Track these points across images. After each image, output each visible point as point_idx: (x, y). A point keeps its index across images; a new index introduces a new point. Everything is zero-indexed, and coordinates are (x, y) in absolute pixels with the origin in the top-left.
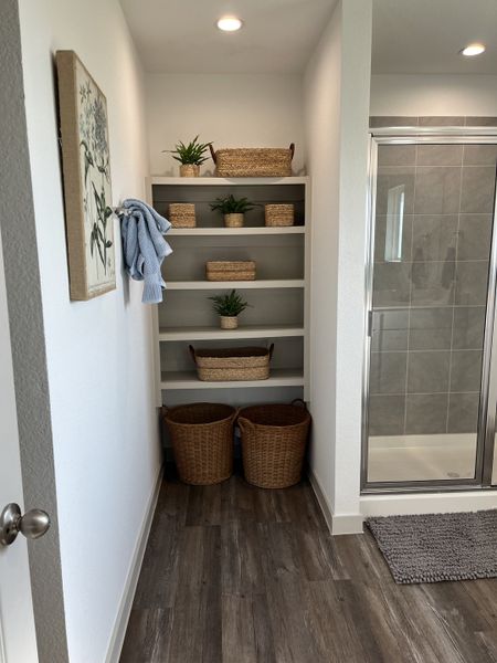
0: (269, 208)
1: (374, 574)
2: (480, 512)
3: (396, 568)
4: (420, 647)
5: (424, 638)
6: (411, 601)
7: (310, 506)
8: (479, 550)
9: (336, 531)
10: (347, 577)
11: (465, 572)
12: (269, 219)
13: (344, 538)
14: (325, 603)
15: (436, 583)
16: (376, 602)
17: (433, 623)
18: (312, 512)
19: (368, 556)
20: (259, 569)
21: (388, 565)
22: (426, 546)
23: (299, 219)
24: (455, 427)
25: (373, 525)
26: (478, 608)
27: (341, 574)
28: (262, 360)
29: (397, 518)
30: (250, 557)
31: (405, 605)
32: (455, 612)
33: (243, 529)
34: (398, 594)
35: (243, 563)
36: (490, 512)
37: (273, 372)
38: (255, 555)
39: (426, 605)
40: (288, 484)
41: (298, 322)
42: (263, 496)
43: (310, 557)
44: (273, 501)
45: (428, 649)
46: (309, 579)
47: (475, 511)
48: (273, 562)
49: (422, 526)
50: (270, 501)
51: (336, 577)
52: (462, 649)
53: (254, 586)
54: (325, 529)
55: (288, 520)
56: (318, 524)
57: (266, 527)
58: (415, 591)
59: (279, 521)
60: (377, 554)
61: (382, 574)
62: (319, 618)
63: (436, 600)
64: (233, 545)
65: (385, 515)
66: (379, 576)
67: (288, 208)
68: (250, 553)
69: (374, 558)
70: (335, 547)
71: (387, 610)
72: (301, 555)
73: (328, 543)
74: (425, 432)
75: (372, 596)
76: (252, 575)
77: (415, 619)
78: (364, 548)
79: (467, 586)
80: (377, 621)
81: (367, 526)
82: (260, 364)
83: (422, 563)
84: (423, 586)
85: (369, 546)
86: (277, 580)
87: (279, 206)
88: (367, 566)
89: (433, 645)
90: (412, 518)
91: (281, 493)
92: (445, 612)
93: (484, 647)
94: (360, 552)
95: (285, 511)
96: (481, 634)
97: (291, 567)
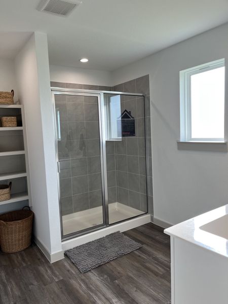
0: (4, 119)
1: (72, 273)
2: (106, 236)
3: (80, 267)
4: (96, 294)
5: (97, 291)
6: (89, 278)
7: (38, 254)
8: (109, 250)
9: (52, 261)
10: (61, 278)
11: (106, 260)
12: (5, 124)
13: (56, 263)
14: (54, 292)
15: (96, 267)
16: (75, 284)
17: (99, 283)
18: (40, 256)
19: (68, 267)
20: (20, 289)
21: (77, 267)
22: (90, 255)
23: (20, 123)
24: (93, 206)
25: (68, 253)
26: (113, 272)
27: (58, 278)
28: (7, 190)
29: (77, 247)
30: (14, 286)
31: (87, 281)
32: (106, 276)
33: (7, 274)
34: (83, 277)
35: (12, 289)
36: (110, 235)
37: (12, 196)
38: (16, 284)
39: (95, 278)
40: (25, 248)
41: (23, 170)
42: (14, 256)
43: (43, 276)
44: (19, 257)
45: (99, 294)
46: (45, 285)
47: (105, 236)
48: (26, 284)
49: (87, 248)
50: (18, 257)
51: (57, 280)
52: (111, 289)
53: (19, 297)
54: (47, 262)
55: (29, 263)
56: (43, 261)
57: (19, 270)
58: (90, 274)
59: (24, 265)
60: (72, 265)
61: (75, 272)
62: (53, 299)
63: (98, 274)
64: (4, 283)
65: (72, 248)
66: (74, 273)
67: (14, 119)
68: (13, 283)
69: (71, 267)
70: (54, 267)
71: (80, 285)
72: (39, 276)
73: (50, 267)
74: (81, 210)
75: (73, 282)
76: (17, 293)
77: (92, 285)
78: (66, 264)
79: (107, 265)
80: (77, 291)
81: (66, 255)
82: (6, 193)
83: (90, 262)
84: (92, 271)
85: (68, 262)
86: (30, 290)
87: (9, 118)
88: (69, 271)
89: (101, 292)
90: (83, 246)
91: (23, 252)
92: (102, 278)
93: (118, 285)
94: (65, 266)
95: (27, 260)
96: (116, 281)
97: (35, 283)
